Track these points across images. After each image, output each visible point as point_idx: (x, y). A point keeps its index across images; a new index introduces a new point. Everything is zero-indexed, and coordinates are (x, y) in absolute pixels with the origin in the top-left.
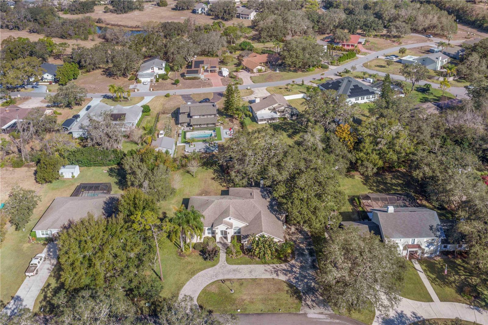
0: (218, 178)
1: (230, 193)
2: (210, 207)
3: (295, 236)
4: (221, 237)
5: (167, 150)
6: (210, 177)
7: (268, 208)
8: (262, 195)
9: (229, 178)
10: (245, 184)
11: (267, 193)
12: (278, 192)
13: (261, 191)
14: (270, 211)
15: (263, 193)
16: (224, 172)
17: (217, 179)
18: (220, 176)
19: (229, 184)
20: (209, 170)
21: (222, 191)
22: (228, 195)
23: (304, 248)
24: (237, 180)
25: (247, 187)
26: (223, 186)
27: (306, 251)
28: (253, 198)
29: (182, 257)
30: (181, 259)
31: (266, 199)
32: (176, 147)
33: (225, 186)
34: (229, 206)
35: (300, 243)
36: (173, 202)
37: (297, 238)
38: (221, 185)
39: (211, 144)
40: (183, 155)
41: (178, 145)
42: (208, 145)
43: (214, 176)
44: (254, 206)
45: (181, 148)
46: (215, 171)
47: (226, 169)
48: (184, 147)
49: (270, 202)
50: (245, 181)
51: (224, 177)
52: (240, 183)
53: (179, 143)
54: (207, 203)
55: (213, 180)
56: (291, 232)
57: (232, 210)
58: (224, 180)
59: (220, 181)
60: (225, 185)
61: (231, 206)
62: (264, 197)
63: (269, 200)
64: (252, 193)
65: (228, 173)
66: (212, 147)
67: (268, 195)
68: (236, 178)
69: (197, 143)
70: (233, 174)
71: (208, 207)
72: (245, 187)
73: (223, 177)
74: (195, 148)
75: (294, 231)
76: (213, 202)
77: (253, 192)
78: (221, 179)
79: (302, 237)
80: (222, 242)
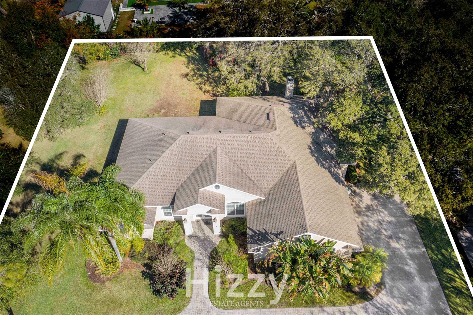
0: (195, 74)
1: (218, 111)
2: (167, 153)
3: (375, 217)
4: (198, 221)
5: (89, 17)
6: (179, 73)
7: (312, 153)
8: (294, 119)
9: (217, 74)
10: (252, 88)
11: (306, 114)
12: (341, 117)
13: (291, 109)
14: (317, 159)
15: (295, 112)
16: (207, 62)
17: (193, 76)
18: (199, 70)
19: (217, 86)
20: (178, 58)
21: (202, 101)
22: (215, 114)
23: (404, 251)
24: (233, 80)
25: (257, 95)
26: (204, 92)
27: (410, 262)
28: (274, 128)
29: (98, 284)
30: (94, 289)
31: (303, 128)
32: (117, 14)
33: (208, 92)
34: (215, 151)
35: (390, 237)
36: (96, 127)
37: (380, 222)
38: (201, 89)
39: (184, 8)
40: (128, 29)
41: (122, 9)
42: (177, 9)
43: (187, 71)
44: (278, 151)
45: (127, 16)
46: (191, 60)
47: (211, 56)
48: (133, 13)
49: (313, 135)
50: (251, 84)
51: (207, 71)
52: (241, 86)
53: (124, 7)
54: (161, 140)
55: (185, 80)
56: (363, 205)
57: (222, 161)
58: (208, 78)
59: (200, 80)
60: (210, 88)
61: (219, 151)
62: (298, 122)
63: (310, 129)
64: (271, 115)
65: (214, 64)
66: (185, 13)
67: (309, 118)
68: (231, 75)
69: (157, 7)
70: (224, 66)
71: (163, 152)
72: (252, 95)
73: (205, 73)
74: (152, 16)
75: (369, 203)
76: (174, 139)
77: (273, 111)
78: (201, 76)
79: (392, 219)
80: (201, 235)
